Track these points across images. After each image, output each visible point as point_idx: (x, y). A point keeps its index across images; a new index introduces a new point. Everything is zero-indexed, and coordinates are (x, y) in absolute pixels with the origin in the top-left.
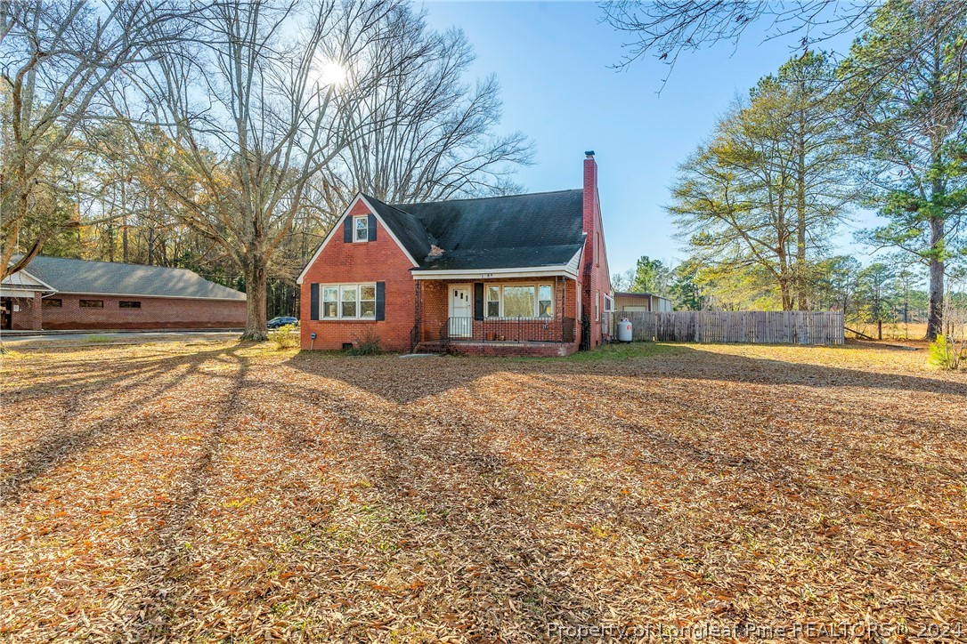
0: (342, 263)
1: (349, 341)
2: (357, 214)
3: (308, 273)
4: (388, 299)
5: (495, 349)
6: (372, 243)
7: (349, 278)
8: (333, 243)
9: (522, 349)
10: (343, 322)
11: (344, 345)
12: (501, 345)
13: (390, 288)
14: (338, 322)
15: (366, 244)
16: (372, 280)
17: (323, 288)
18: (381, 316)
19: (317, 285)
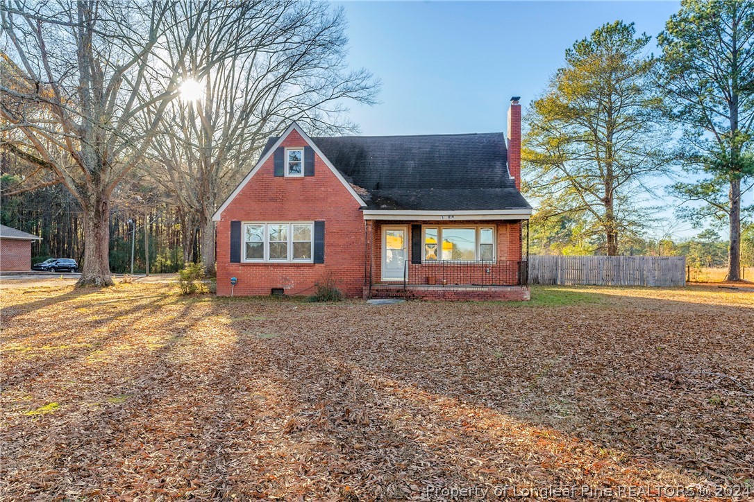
0: (272, 199)
1: (279, 286)
2: (290, 145)
3: (227, 209)
4: (328, 240)
5: (457, 293)
6: (309, 178)
7: (280, 216)
8: (259, 177)
9: (486, 293)
10: (273, 265)
11: (273, 290)
12: (464, 289)
13: (328, 228)
14: (266, 265)
15: (301, 179)
16: (308, 219)
17: (245, 226)
18: (319, 258)
19: (239, 223)
